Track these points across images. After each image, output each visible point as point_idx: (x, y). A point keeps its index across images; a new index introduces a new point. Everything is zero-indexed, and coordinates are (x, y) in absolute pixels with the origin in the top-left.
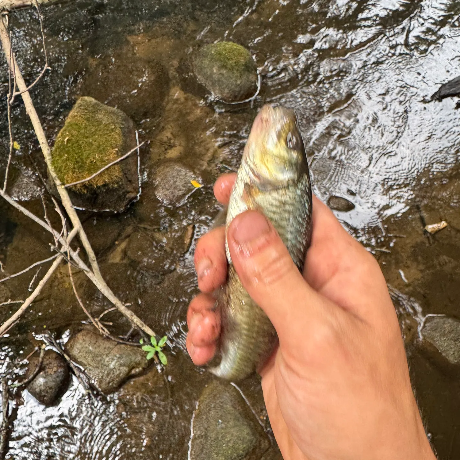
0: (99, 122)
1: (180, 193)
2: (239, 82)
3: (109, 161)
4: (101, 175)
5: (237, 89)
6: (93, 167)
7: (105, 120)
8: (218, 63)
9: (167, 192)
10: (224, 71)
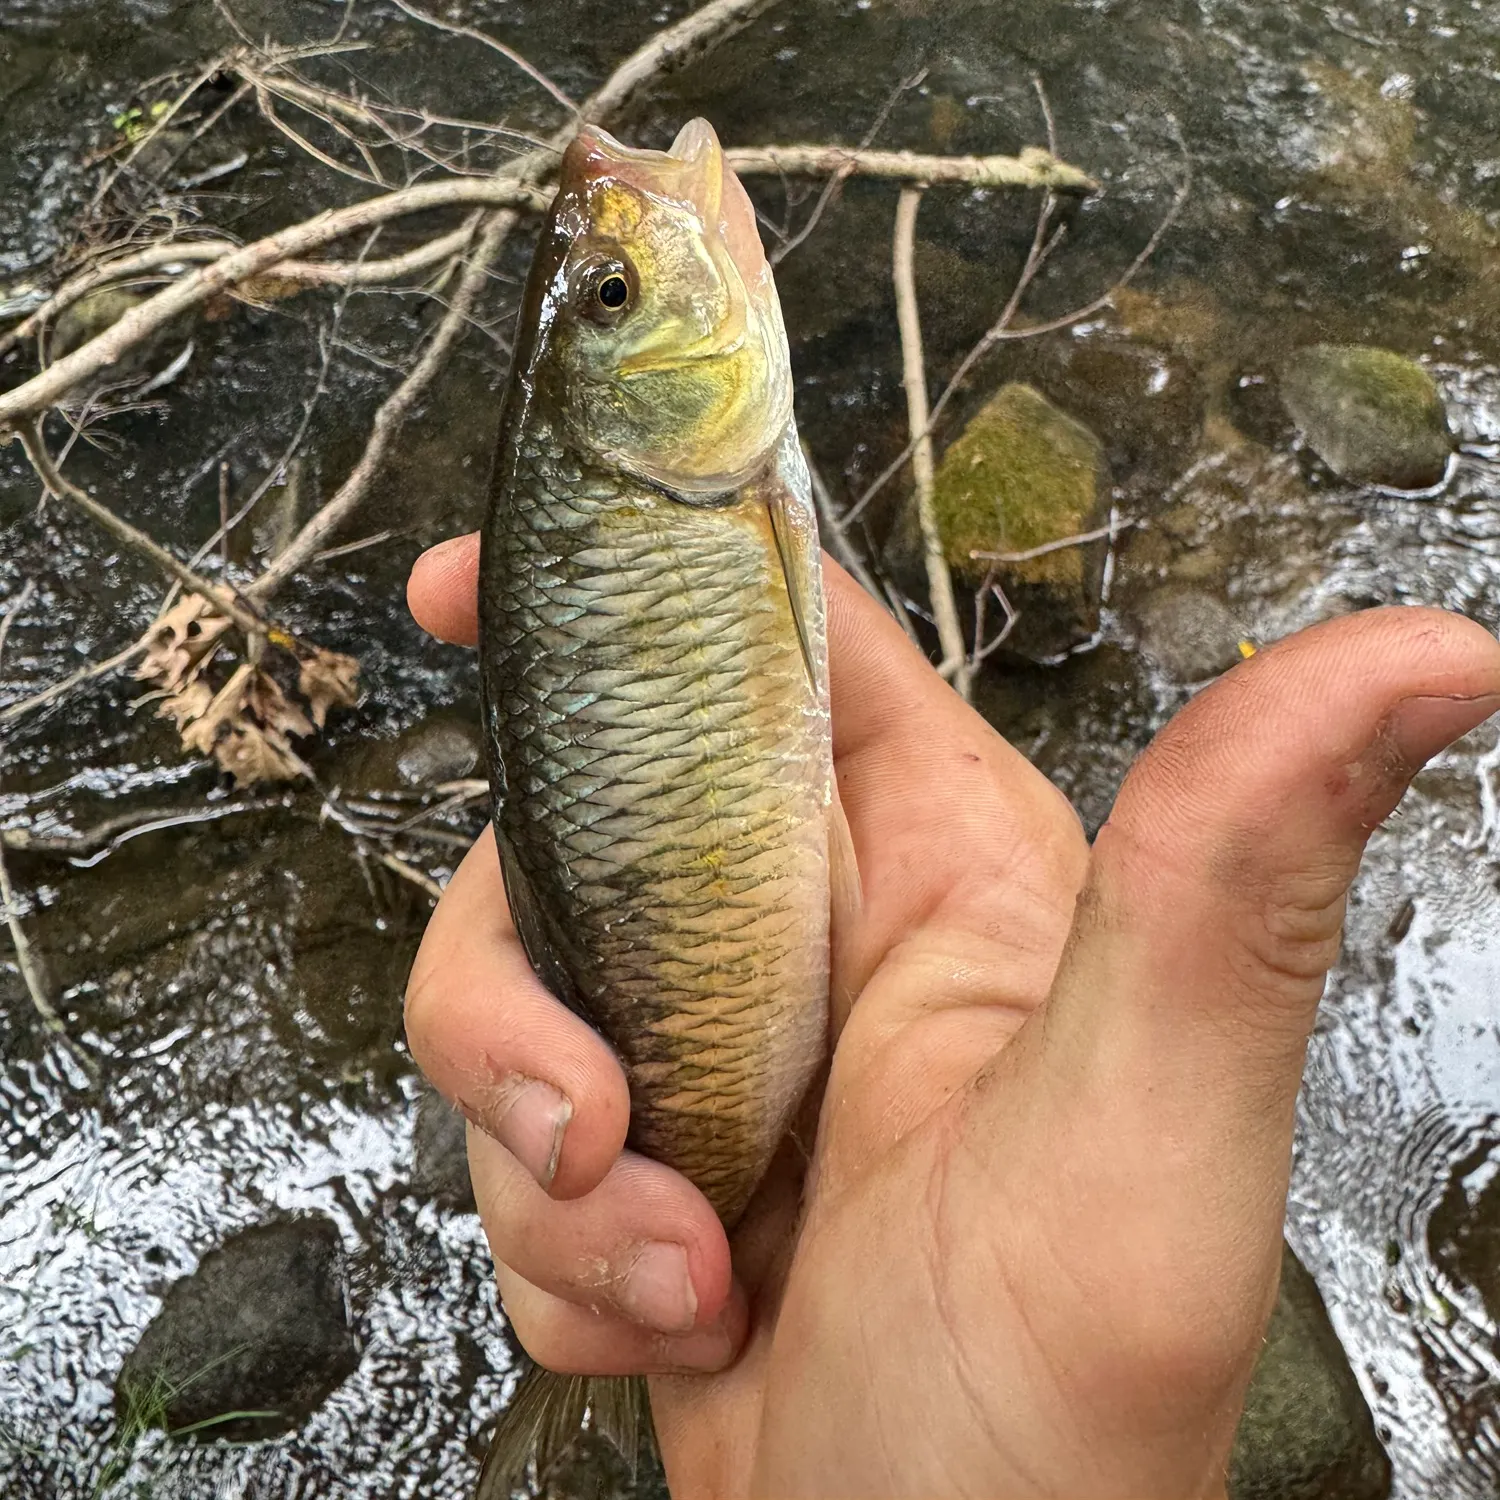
0: (1048, 446)
1: (1208, 665)
2: (1405, 445)
3: (1063, 535)
4: (1039, 559)
5: (1396, 461)
6: (1025, 537)
7: (1062, 446)
8: (1358, 392)
9: (1174, 652)
10: (1371, 413)
